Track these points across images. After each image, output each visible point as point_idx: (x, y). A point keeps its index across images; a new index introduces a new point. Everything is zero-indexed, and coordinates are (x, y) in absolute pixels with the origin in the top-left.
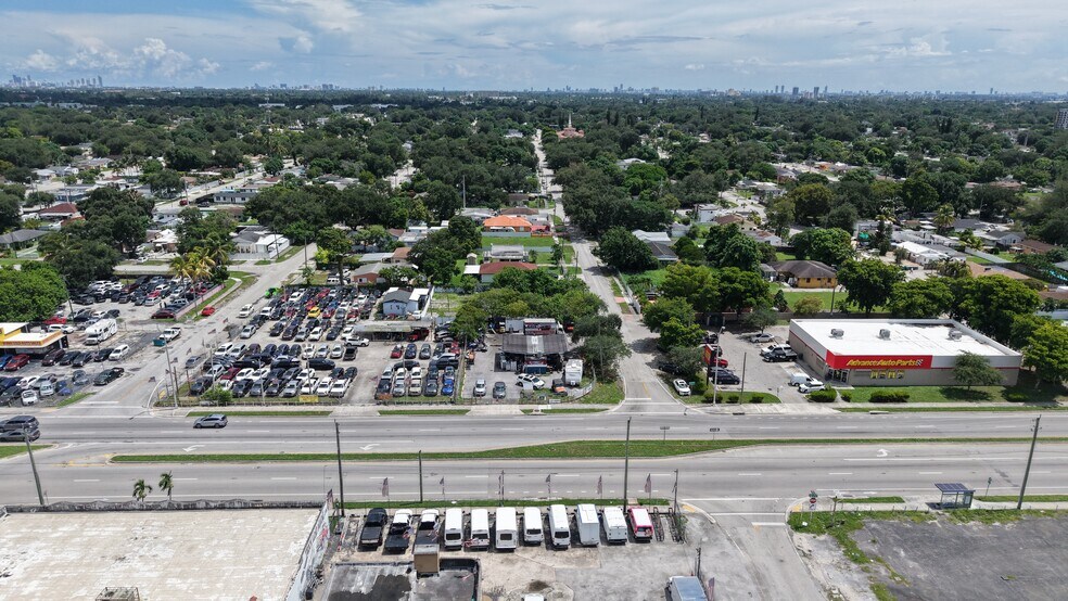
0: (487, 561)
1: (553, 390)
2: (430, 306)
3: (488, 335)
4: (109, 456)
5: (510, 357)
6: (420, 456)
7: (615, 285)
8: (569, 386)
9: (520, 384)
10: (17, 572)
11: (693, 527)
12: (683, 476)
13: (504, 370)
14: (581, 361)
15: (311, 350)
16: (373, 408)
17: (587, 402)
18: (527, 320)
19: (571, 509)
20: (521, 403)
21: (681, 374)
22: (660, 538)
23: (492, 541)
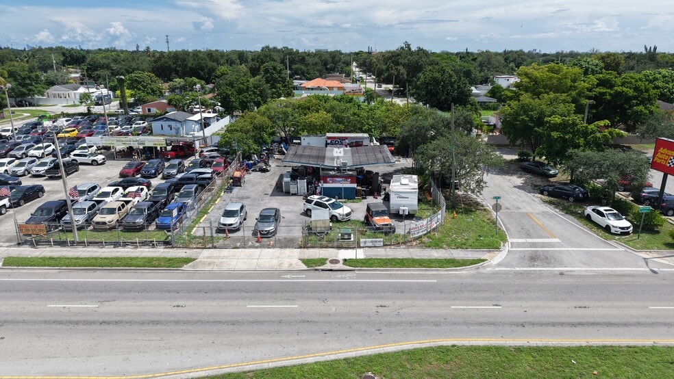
1: (367, 222)
3: (276, 156)
8: (398, 216)
13: (288, 193)
14: (415, 177)
18: (329, 135)
20: (304, 245)
21: (598, 198)
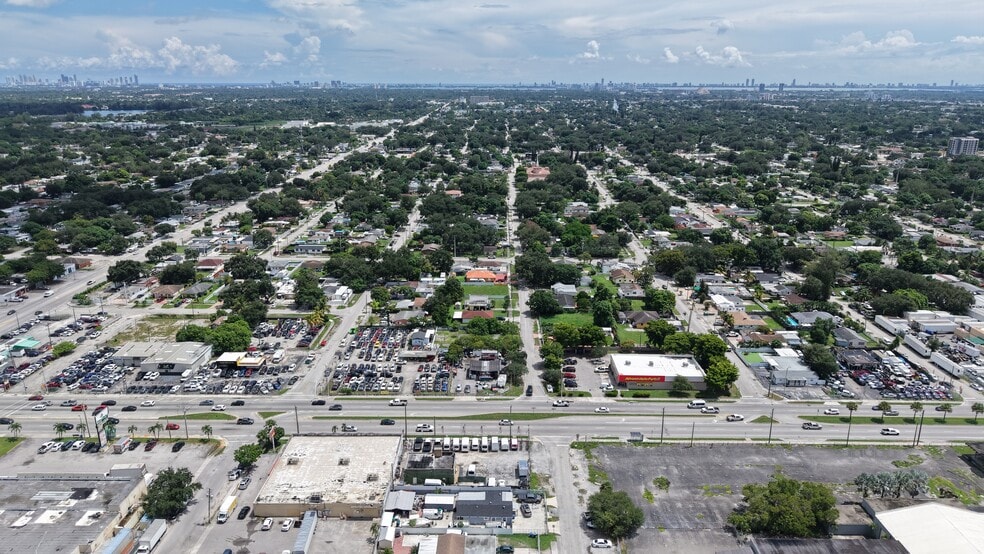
0: (457, 455)
1: (491, 389)
2: (436, 340)
3: (464, 359)
4: (311, 417)
5: (474, 372)
6: (435, 418)
7: (536, 325)
8: (500, 387)
9: (477, 387)
10: (307, 453)
11: (535, 445)
12: (531, 427)
13: (470, 378)
14: (506, 375)
15: (380, 366)
16: (412, 397)
17: (506, 395)
18: (484, 351)
19: (490, 439)
20: (476, 396)
22: (521, 449)
23: (460, 449)
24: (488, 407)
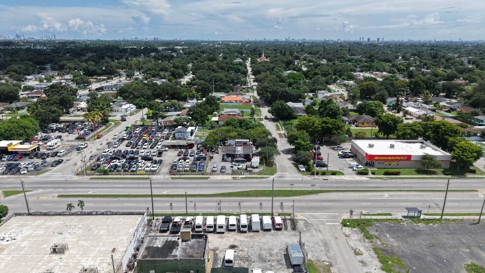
0: (211, 237)
1: (246, 169)
2: (195, 134)
3: (220, 147)
4: (57, 195)
5: (228, 155)
6: (186, 196)
7: (277, 126)
8: (254, 168)
9: (232, 167)
10: (19, 238)
11: (300, 224)
12: (296, 204)
13: (226, 161)
14: (259, 157)
15: (143, 152)
16: (168, 176)
17: (261, 174)
18: (237, 140)
19: (249, 217)
20: (232, 175)
21: (301, 163)
22: (286, 228)
23: (214, 229)
24: (245, 185)
